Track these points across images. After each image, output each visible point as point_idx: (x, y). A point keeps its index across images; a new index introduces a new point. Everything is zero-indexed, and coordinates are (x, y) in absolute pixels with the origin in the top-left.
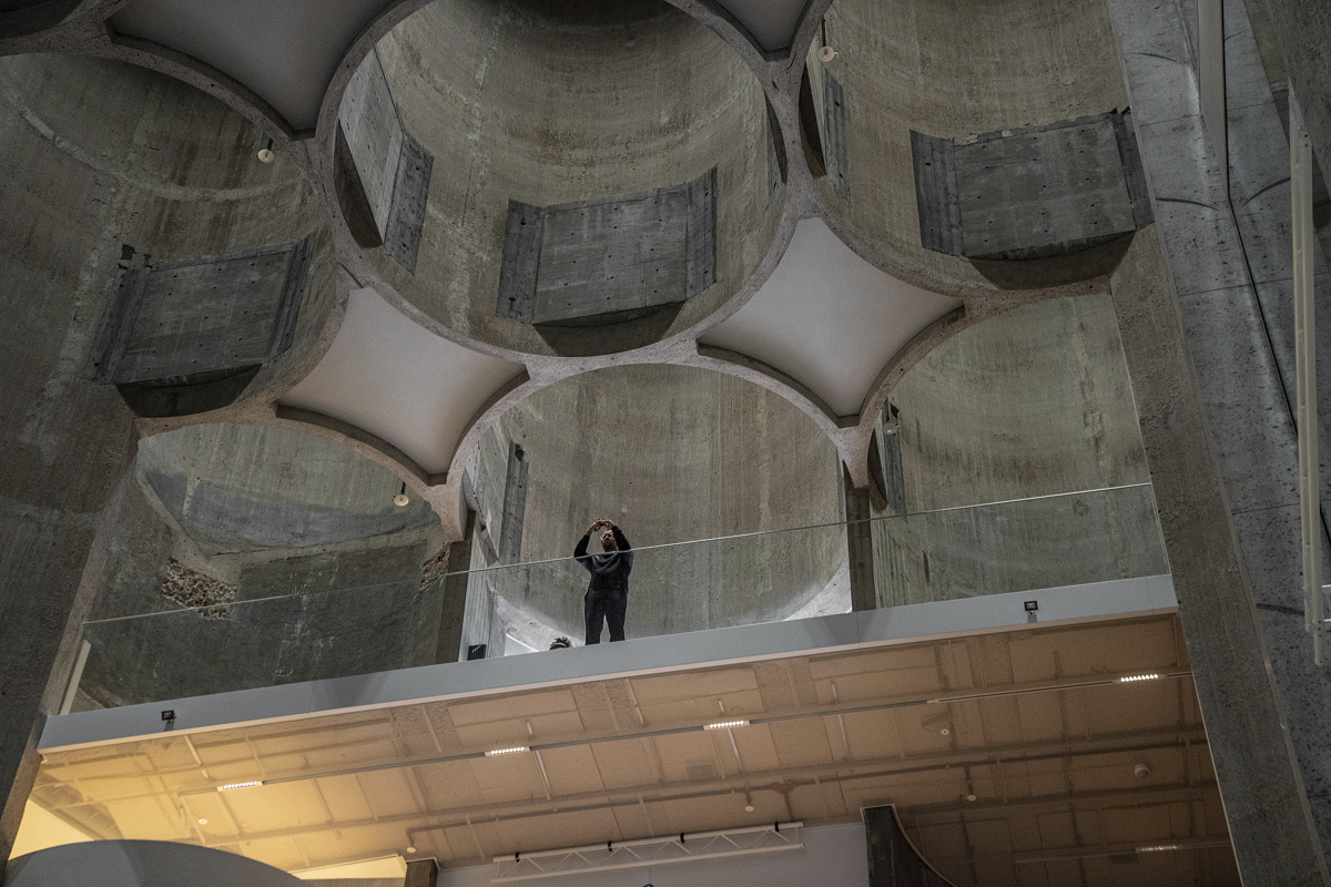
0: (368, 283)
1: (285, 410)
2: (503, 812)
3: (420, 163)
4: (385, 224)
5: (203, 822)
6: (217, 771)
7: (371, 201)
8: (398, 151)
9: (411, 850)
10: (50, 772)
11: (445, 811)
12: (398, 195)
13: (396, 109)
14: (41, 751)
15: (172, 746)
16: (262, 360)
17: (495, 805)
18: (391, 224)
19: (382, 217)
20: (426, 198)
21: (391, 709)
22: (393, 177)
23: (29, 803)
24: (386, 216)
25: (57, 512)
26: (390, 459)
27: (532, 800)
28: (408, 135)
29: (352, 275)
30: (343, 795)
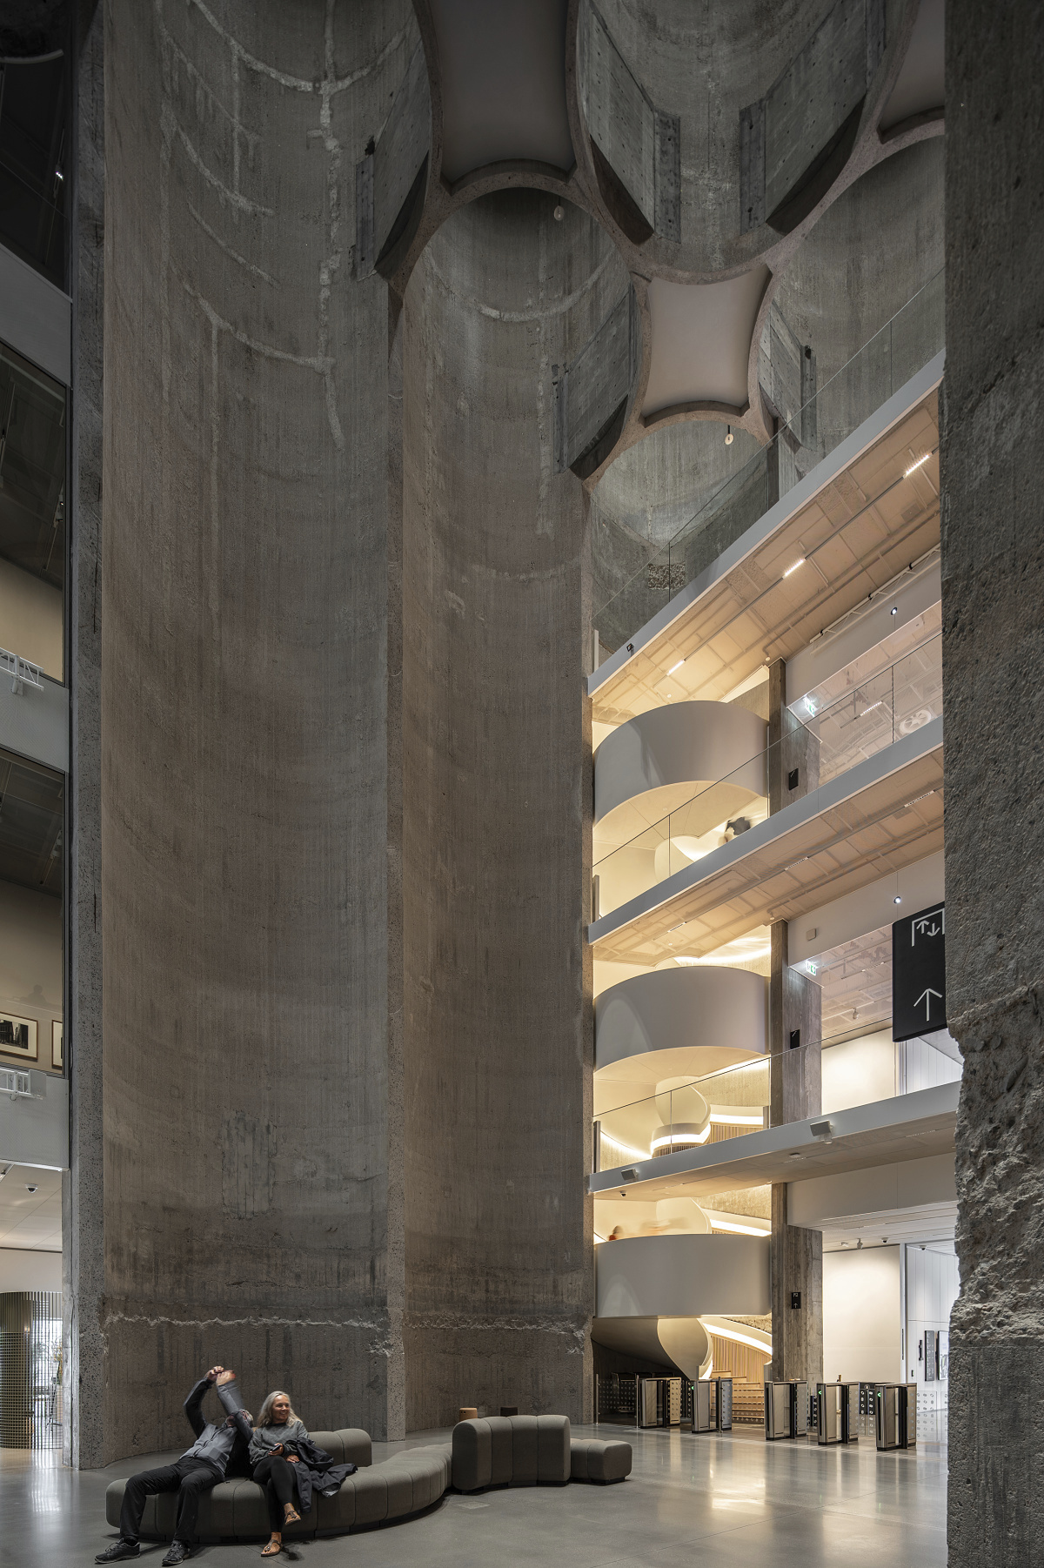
0: (652, 274)
1: (648, 419)
2: (807, 609)
3: (671, 132)
4: (652, 212)
5: (669, 696)
6: (662, 666)
7: (635, 197)
8: (651, 132)
9: (768, 659)
10: (600, 705)
11: (776, 627)
12: (658, 176)
13: (642, 91)
14: (590, 696)
15: (639, 664)
16: (627, 392)
17: (801, 607)
18: (657, 208)
19: (648, 207)
20: (680, 163)
21: (726, 578)
22: (651, 162)
23: (594, 723)
24: (652, 204)
25: (563, 566)
26: (714, 412)
27: (819, 592)
28: (657, 111)
29: (642, 276)
30: (724, 645)
